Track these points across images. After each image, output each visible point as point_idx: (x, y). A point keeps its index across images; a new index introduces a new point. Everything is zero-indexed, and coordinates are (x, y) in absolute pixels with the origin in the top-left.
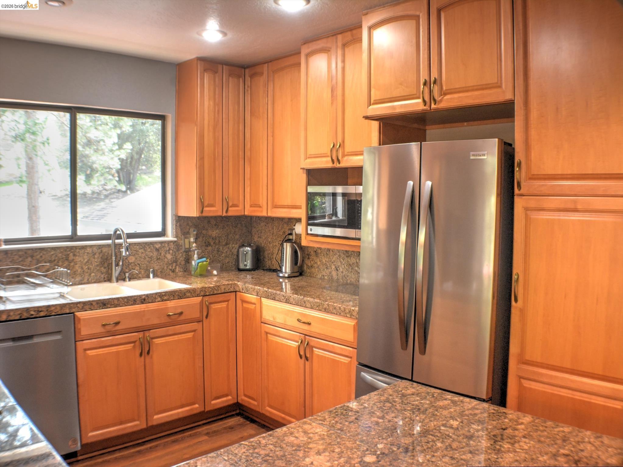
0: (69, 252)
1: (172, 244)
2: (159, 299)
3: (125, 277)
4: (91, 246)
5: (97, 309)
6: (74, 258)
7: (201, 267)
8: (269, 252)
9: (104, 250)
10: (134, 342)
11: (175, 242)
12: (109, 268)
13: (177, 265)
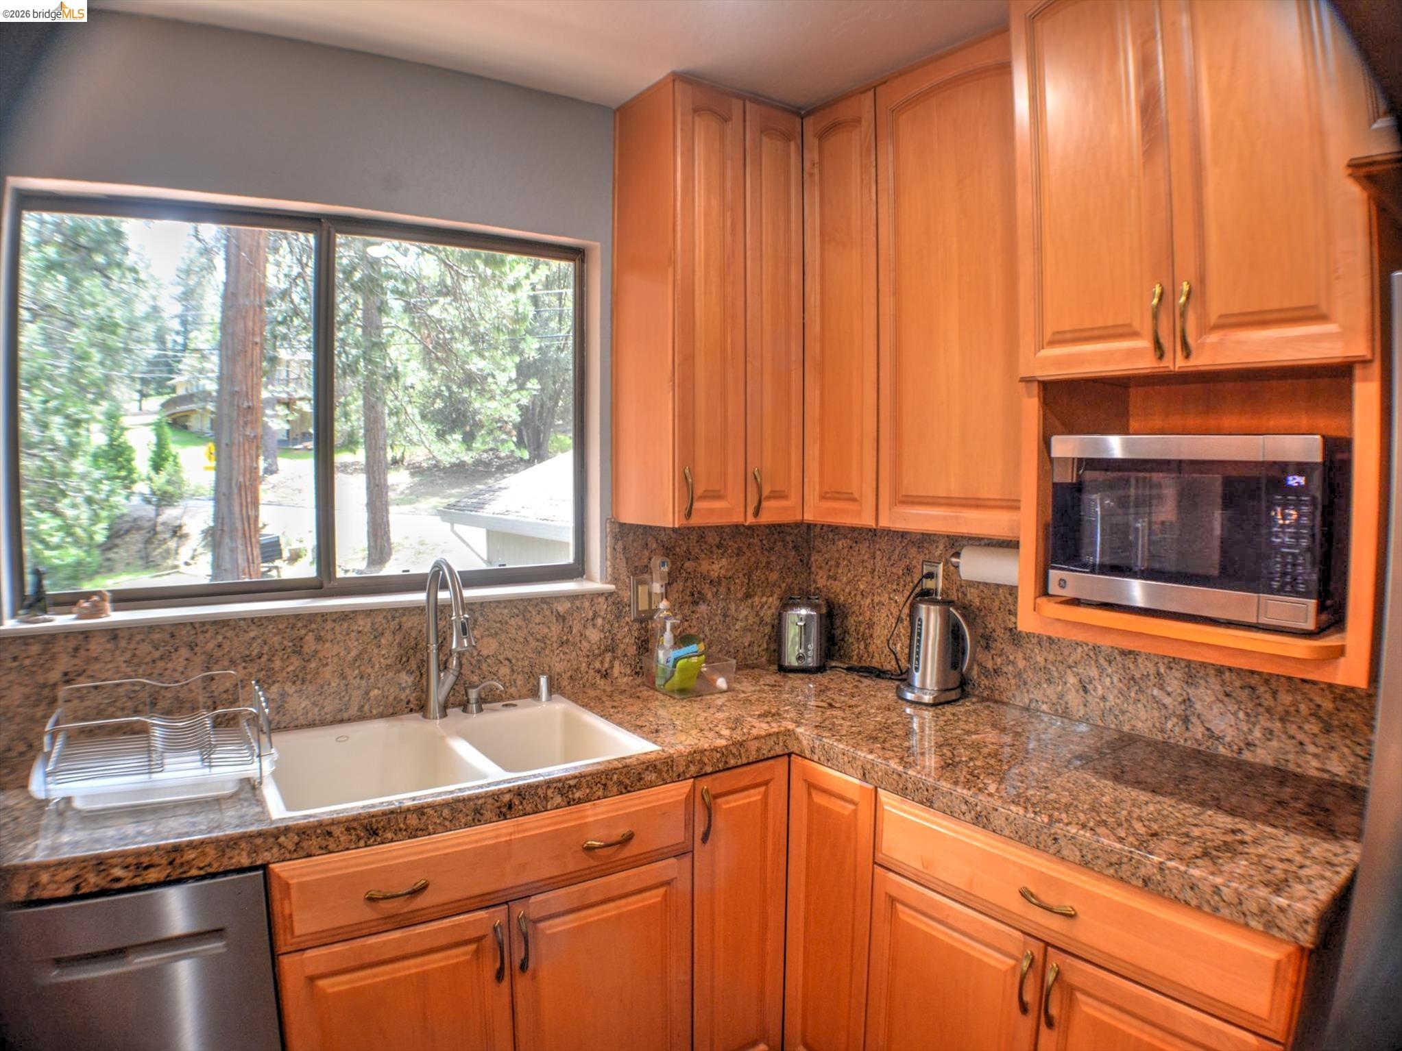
0: (303, 632)
1: (602, 600)
2: (558, 799)
3: (468, 701)
4: (369, 612)
5: (348, 849)
6: (319, 647)
7: (683, 670)
8: (861, 618)
9: (408, 622)
10: (479, 940)
11: (611, 594)
12: (421, 675)
13: (614, 658)
